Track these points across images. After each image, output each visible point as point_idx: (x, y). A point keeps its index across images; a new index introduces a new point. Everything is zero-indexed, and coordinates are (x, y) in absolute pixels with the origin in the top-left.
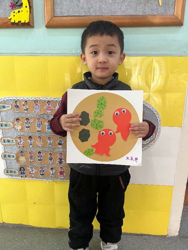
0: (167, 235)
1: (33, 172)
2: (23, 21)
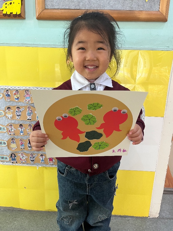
0: (149, 217)
1: (24, 158)
2: (14, 13)
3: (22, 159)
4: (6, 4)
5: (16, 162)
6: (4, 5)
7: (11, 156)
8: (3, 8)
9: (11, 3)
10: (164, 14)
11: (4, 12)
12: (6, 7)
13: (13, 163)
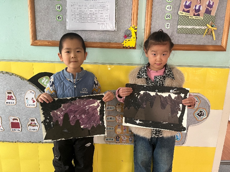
1: (125, 139)
2: (131, 46)
3: (123, 140)
4: (126, 41)
5: (119, 142)
6: (125, 41)
7: (116, 138)
8: (124, 43)
9: (129, 40)
10: (224, 47)
11: (124, 46)
12: (126, 43)
13: (117, 143)
